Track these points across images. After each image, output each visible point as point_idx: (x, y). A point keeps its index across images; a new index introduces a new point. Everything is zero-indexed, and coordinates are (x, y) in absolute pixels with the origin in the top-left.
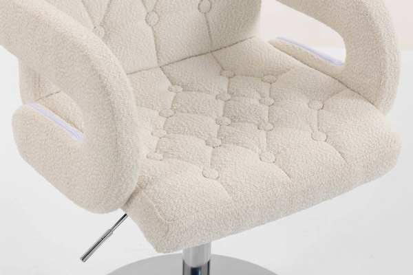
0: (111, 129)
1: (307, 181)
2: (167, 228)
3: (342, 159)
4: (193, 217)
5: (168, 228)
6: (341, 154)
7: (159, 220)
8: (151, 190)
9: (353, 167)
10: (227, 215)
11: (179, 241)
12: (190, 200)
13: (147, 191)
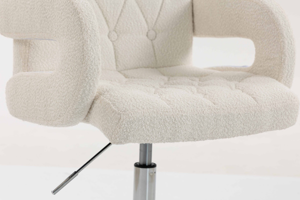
0: (79, 39)
1: (228, 109)
2: (119, 116)
3: (255, 101)
4: (140, 112)
5: (121, 117)
6: (254, 98)
7: (113, 112)
8: (108, 95)
9: (263, 108)
10: (166, 117)
11: (128, 130)
12: (138, 101)
13: (105, 96)
